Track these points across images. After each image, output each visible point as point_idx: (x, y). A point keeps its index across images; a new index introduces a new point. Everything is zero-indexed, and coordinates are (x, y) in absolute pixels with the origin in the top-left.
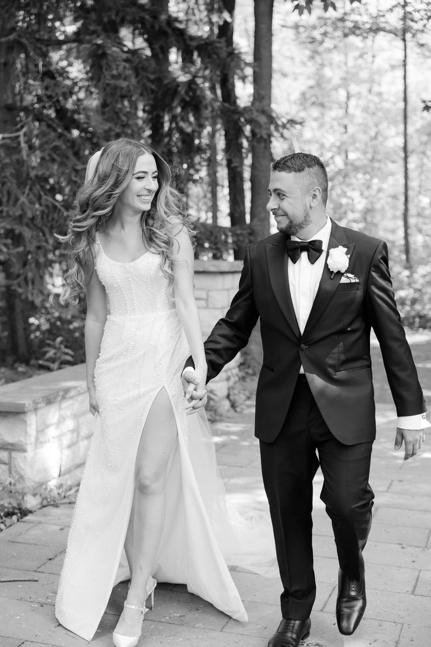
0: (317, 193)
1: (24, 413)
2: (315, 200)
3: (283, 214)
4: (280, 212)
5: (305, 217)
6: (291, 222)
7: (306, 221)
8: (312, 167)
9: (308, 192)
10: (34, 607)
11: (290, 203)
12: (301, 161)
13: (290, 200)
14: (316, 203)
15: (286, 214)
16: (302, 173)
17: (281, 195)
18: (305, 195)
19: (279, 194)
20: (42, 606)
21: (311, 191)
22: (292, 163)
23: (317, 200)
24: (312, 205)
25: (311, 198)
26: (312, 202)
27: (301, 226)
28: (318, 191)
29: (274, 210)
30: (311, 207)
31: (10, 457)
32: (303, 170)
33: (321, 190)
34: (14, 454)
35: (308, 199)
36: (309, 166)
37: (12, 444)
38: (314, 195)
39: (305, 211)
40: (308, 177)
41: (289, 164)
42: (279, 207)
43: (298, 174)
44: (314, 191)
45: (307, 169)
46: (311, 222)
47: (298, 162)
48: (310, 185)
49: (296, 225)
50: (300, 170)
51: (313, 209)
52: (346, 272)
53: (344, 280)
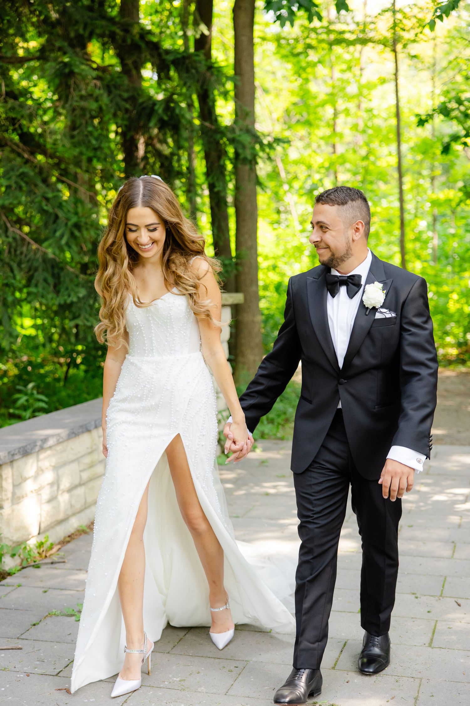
0: (360, 226)
2: (357, 234)
3: (325, 247)
4: (322, 245)
5: (347, 250)
6: (333, 255)
7: (348, 254)
8: (355, 201)
9: (351, 225)
10: (20, 677)
11: (332, 236)
12: (344, 195)
13: (333, 233)
14: (358, 236)
15: (328, 247)
16: (345, 206)
17: (324, 228)
18: (348, 228)
19: (321, 227)
20: (28, 676)
21: (354, 225)
22: (335, 196)
23: (360, 234)
24: (355, 238)
25: (354, 231)
26: (354, 236)
27: (342, 259)
28: (360, 224)
29: (316, 243)
30: (353, 241)
32: (346, 203)
33: (364, 224)
35: (351, 232)
36: (352, 200)
38: (357, 228)
39: (347, 244)
40: (350, 211)
41: (332, 197)
42: (322, 240)
43: (341, 207)
44: (357, 224)
45: (350, 202)
46: (352, 255)
47: (342, 195)
48: (353, 218)
49: (337, 258)
50: (343, 203)
51: (355, 242)
52: (382, 307)
53: (378, 316)
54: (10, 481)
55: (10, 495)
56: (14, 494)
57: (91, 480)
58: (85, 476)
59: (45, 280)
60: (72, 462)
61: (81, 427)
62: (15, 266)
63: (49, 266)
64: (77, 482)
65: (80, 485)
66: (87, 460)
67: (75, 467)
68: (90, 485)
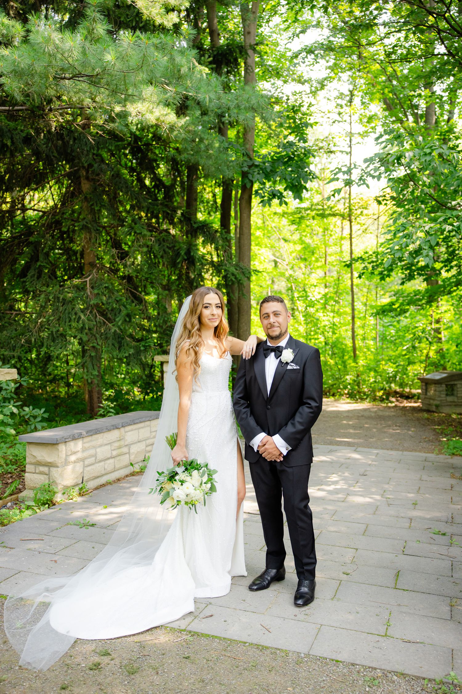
1: (57, 444)
10: (35, 554)
20: (40, 553)
31: (49, 471)
34: (52, 469)
37: (50, 463)
52: (292, 362)
53: (289, 367)
54: (64, 452)
55: (63, 460)
56: (66, 460)
57: (119, 455)
58: (114, 453)
59: (113, 344)
60: (106, 444)
61: (113, 426)
62: (98, 336)
63: (117, 336)
64: (109, 456)
65: (112, 458)
66: (117, 444)
67: (108, 447)
68: (118, 458)
